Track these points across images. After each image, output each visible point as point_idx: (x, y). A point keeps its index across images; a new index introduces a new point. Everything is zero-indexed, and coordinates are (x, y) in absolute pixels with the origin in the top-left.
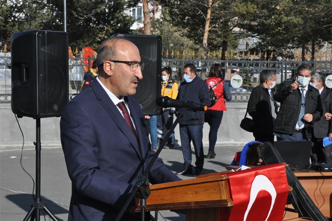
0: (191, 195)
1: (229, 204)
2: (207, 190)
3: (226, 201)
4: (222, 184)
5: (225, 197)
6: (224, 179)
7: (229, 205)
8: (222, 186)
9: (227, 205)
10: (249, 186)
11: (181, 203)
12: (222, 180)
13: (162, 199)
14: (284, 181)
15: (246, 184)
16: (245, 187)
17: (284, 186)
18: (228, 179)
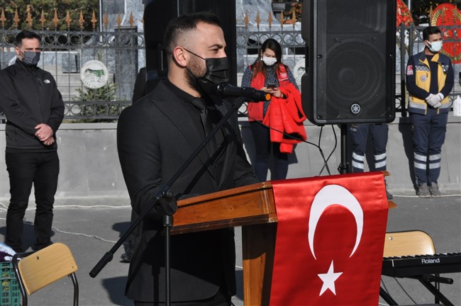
0: (229, 210)
1: (270, 219)
2: (247, 203)
3: (267, 216)
4: (264, 194)
5: (267, 211)
6: (264, 187)
7: (270, 221)
8: (264, 197)
9: (268, 220)
10: (309, 198)
11: (218, 222)
12: (263, 189)
13: (198, 217)
14: (380, 194)
15: (305, 196)
16: (301, 199)
17: (378, 202)
18: (272, 188)
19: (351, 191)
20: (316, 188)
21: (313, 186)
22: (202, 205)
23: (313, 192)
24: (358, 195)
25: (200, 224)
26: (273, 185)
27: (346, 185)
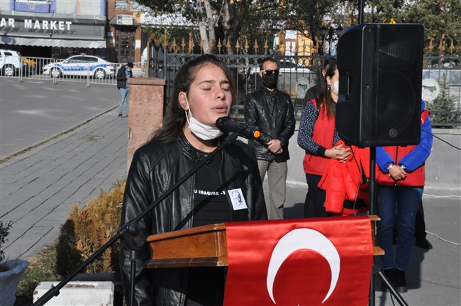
0: (191, 248)
1: (218, 263)
4: (217, 236)
5: (218, 253)
6: (215, 229)
8: (217, 239)
9: (216, 264)
10: (271, 242)
13: (170, 253)
14: (363, 240)
15: (266, 239)
16: (261, 242)
17: (361, 248)
18: (225, 230)
19: (327, 235)
20: (282, 232)
21: (277, 229)
22: (172, 241)
23: (277, 235)
24: (335, 240)
25: (170, 260)
26: (227, 228)
27: (321, 229)
